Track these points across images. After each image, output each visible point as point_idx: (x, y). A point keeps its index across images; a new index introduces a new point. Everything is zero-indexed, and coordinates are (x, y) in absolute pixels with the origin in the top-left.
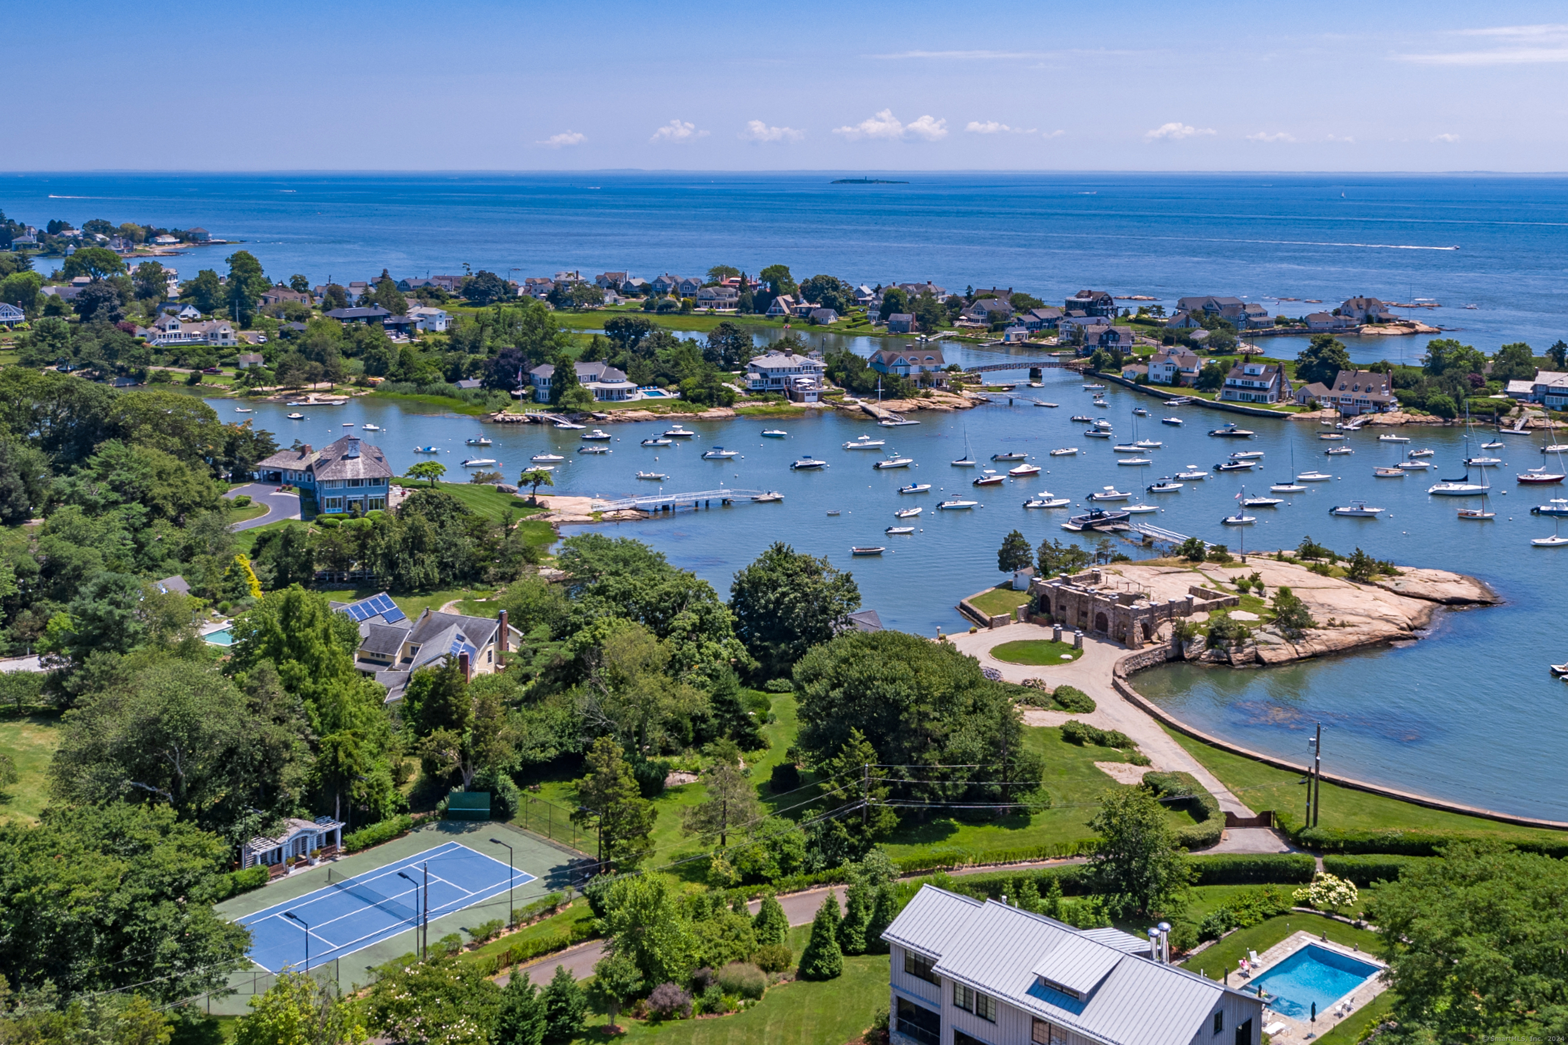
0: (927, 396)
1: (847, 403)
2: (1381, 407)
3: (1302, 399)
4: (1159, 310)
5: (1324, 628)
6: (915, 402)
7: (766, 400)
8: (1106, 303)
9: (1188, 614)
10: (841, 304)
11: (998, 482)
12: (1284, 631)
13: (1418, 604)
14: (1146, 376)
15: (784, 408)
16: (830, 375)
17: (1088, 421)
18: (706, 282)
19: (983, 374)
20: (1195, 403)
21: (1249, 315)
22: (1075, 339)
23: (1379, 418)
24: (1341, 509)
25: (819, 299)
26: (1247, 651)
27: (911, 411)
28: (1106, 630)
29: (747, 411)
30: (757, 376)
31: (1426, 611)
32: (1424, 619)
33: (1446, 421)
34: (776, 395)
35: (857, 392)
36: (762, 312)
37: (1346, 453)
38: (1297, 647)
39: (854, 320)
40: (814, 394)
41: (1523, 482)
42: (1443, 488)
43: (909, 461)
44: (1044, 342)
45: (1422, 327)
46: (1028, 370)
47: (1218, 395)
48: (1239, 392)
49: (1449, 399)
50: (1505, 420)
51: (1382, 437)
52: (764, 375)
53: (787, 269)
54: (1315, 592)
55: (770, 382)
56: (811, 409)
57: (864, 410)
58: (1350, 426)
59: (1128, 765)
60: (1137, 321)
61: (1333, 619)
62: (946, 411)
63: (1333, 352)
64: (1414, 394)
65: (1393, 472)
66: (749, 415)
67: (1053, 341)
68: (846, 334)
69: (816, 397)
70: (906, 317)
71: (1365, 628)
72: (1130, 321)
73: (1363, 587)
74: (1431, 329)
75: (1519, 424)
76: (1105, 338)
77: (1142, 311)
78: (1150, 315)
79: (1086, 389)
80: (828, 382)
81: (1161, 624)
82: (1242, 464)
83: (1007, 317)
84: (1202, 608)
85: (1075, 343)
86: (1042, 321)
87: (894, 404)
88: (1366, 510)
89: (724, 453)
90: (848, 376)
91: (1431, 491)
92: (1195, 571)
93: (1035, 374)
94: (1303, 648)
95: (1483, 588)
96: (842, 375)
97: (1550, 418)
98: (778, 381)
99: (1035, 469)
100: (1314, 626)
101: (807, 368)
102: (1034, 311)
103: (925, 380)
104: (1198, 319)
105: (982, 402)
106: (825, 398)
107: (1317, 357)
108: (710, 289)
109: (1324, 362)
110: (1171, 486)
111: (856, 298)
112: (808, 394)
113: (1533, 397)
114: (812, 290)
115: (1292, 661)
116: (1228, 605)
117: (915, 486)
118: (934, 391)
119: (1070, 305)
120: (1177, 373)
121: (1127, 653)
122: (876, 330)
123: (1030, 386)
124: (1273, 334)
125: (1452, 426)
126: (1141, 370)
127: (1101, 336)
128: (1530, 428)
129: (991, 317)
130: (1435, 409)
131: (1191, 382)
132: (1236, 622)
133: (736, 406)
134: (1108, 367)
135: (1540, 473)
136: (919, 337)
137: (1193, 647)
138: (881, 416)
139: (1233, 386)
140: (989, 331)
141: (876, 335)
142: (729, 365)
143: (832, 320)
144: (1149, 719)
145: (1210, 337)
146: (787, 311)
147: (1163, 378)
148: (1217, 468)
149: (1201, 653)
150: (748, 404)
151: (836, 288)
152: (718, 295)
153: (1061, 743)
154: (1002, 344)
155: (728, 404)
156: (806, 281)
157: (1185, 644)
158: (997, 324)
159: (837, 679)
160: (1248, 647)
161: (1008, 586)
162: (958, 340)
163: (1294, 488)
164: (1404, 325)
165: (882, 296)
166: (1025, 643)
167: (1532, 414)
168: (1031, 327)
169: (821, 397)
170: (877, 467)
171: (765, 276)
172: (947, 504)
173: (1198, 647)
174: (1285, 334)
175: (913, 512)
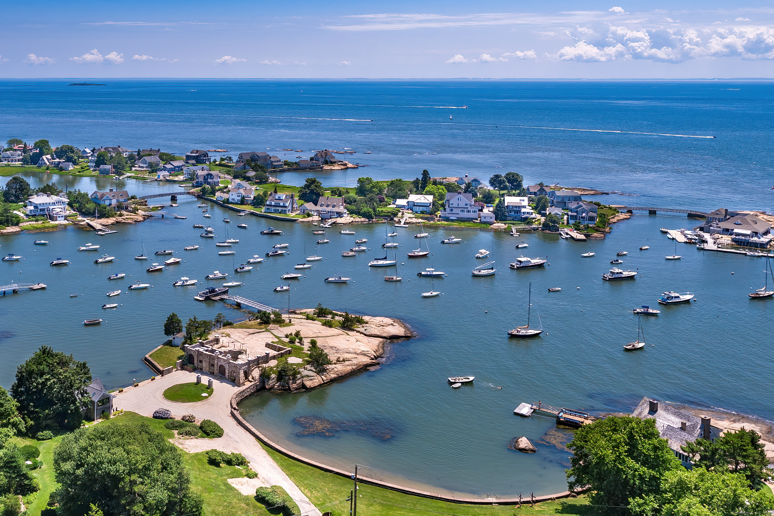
0: (121, 215)
1: (80, 221)
2: (340, 215)
3: (303, 211)
4: (230, 159)
5: (335, 364)
6: (115, 219)
7: (37, 221)
8: (205, 156)
9: (267, 362)
10: (76, 160)
11: (160, 270)
12: (316, 369)
13: (377, 341)
14: (228, 199)
15: (47, 225)
16: (70, 204)
17: (202, 227)
18: (6, 148)
19: (148, 200)
20: (252, 214)
21: (272, 162)
22: (192, 177)
23: (339, 220)
24: (330, 279)
25: (64, 157)
26: (298, 382)
27: (112, 224)
28: (225, 375)
29: (27, 227)
30: (32, 208)
31: (381, 345)
32: (381, 351)
33: (369, 221)
34: (43, 218)
35: (85, 214)
36: (35, 164)
37: (327, 242)
38: (323, 377)
39: (82, 168)
40: (62, 217)
41: (410, 257)
42: (375, 263)
43: (113, 258)
44: (176, 179)
45: (350, 165)
46: (170, 197)
47: (263, 209)
48: (273, 208)
49: (370, 210)
50: (396, 219)
51: (342, 232)
52: (36, 207)
53: (47, 142)
54: (327, 339)
55: (39, 211)
56: (61, 225)
57: (88, 224)
58: (327, 226)
59: (246, 479)
60: (220, 165)
61: (339, 358)
62: (130, 223)
63: (316, 186)
64: (355, 208)
65: (351, 254)
66: (28, 230)
67: (181, 178)
68: (78, 176)
69: (63, 218)
70: (108, 167)
71: (355, 361)
72: (217, 165)
73: (350, 333)
74: (353, 166)
75: (403, 221)
76: (206, 177)
77: (222, 159)
78: (226, 161)
79: (199, 207)
80: (70, 208)
81: (253, 370)
82: (280, 252)
83: (158, 165)
84: (274, 358)
85: (191, 179)
86: (175, 167)
87: (104, 221)
88: (342, 279)
89: (14, 257)
90: (80, 206)
91: (370, 264)
92: (267, 330)
93: (174, 199)
94: (325, 378)
95: (405, 327)
96: (77, 205)
97: (416, 218)
98: (43, 210)
99: (178, 260)
100: (330, 363)
101: (59, 202)
102: (171, 162)
103: (120, 207)
104: (249, 165)
105: (149, 217)
106: (69, 218)
107: (309, 189)
108: (8, 152)
109: (312, 192)
110: (247, 268)
111: (83, 155)
112: (59, 217)
113: (407, 207)
114: (60, 153)
115: (320, 385)
116: (286, 354)
117: (117, 275)
118: (124, 212)
119: (188, 157)
120: (243, 198)
121: (237, 390)
122: (93, 173)
123: (172, 206)
124: (283, 171)
125: (372, 223)
126: (225, 196)
127: (205, 177)
128: (408, 223)
129: (150, 165)
130: (364, 215)
131: (249, 202)
132: (292, 364)
133: (21, 225)
134: (209, 194)
135: (418, 252)
136: (115, 176)
137: (270, 382)
138: (97, 228)
139: (270, 205)
140: (149, 173)
141: (93, 176)
142: (17, 199)
143: (71, 168)
144: (253, 439)
145: (255, 175)
146: (48, 164)
147: (236, 200)
148: (267, 255)
149: (274, 385)
150: (28, 223)
151: (73, 152)
152: (12, 155)
153: (208, 466)
154: (156, 180)
155: (17, 224)
156: (58, 148)
157: (266, 380)
158: (153, 169)
159: (81, 461)
160: (298, 380)
161: (169, 344)
162: (134, 178)
163: (306, 266)
164: (342, 165)
165: (96, 155)
166: (182, 386)
167: (408, 216)
168: (169, 170)
169: (66, 218)
170: (96, 262)
171: (36, 146)
172: (134, 286)
173: (273, 382)
174: (289, 170)
175: (116, 293)
